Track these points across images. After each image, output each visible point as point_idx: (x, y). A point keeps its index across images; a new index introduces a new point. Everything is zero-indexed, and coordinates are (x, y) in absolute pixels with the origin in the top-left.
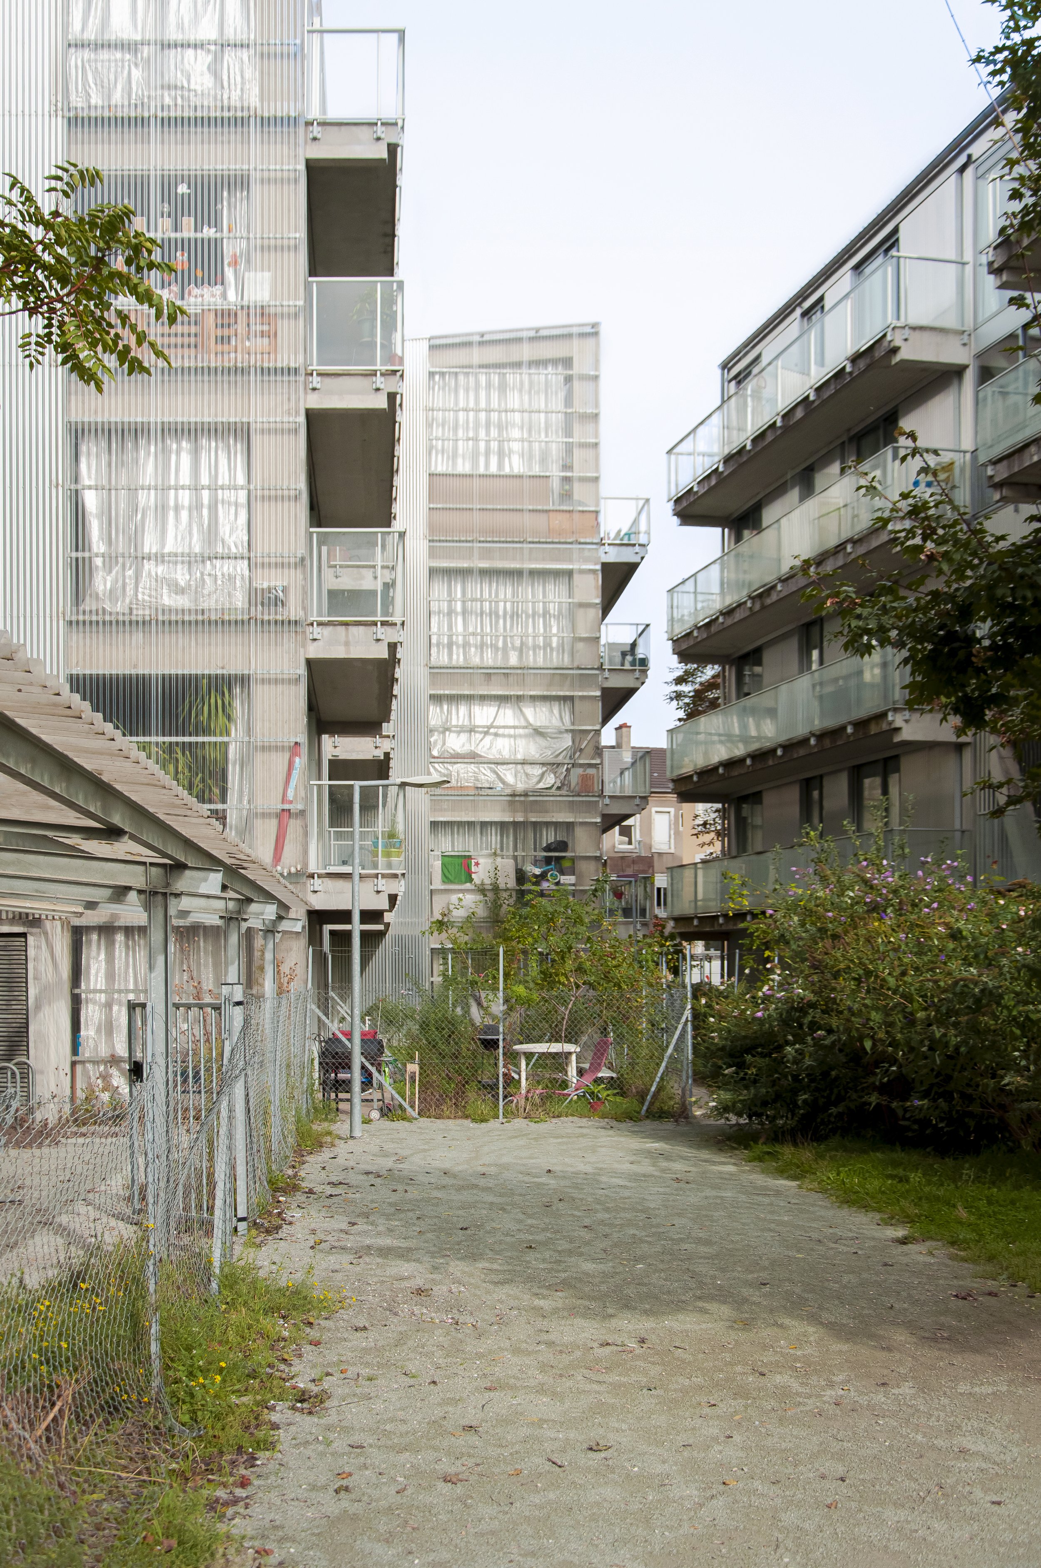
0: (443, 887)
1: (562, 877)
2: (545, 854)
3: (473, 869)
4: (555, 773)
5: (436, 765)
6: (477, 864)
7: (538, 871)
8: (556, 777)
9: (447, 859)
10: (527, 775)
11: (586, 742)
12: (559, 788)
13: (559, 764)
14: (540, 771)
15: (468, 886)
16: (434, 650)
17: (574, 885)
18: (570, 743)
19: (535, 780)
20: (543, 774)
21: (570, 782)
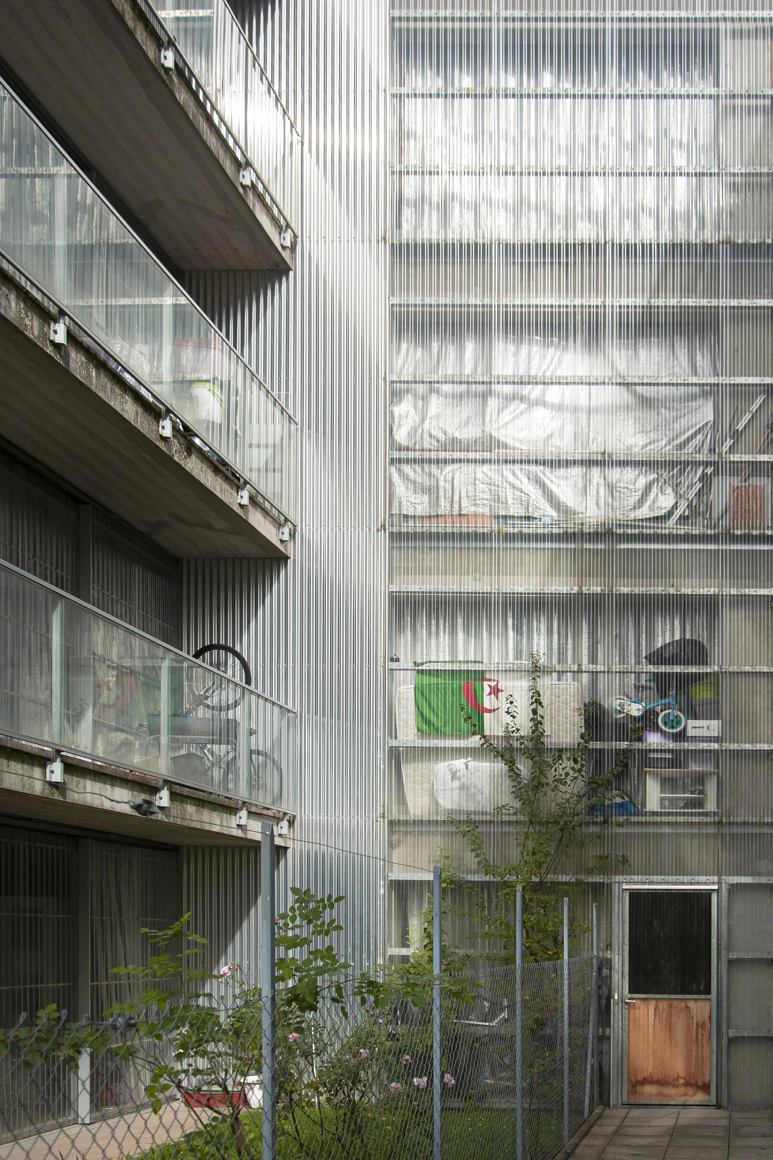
0: (418, 743)
1: (691, 723)
2: (651, 668)
3: (488, 702)
4: (676, 488)
5: (407, 469)
6: (495, 691)
7: (635, 710)
8: (679, 496)
9: (426, 680)
10: (611, 488)
11: (747, 417)
12: (683, 519)
13: (686, 463)
14: (642, 481)
15: (475, 741)
16: (408, 214)
17: (716, 739)
18: (711, 418)
19: (632, 500)
20: (648, 488)
21: (709, 507)
